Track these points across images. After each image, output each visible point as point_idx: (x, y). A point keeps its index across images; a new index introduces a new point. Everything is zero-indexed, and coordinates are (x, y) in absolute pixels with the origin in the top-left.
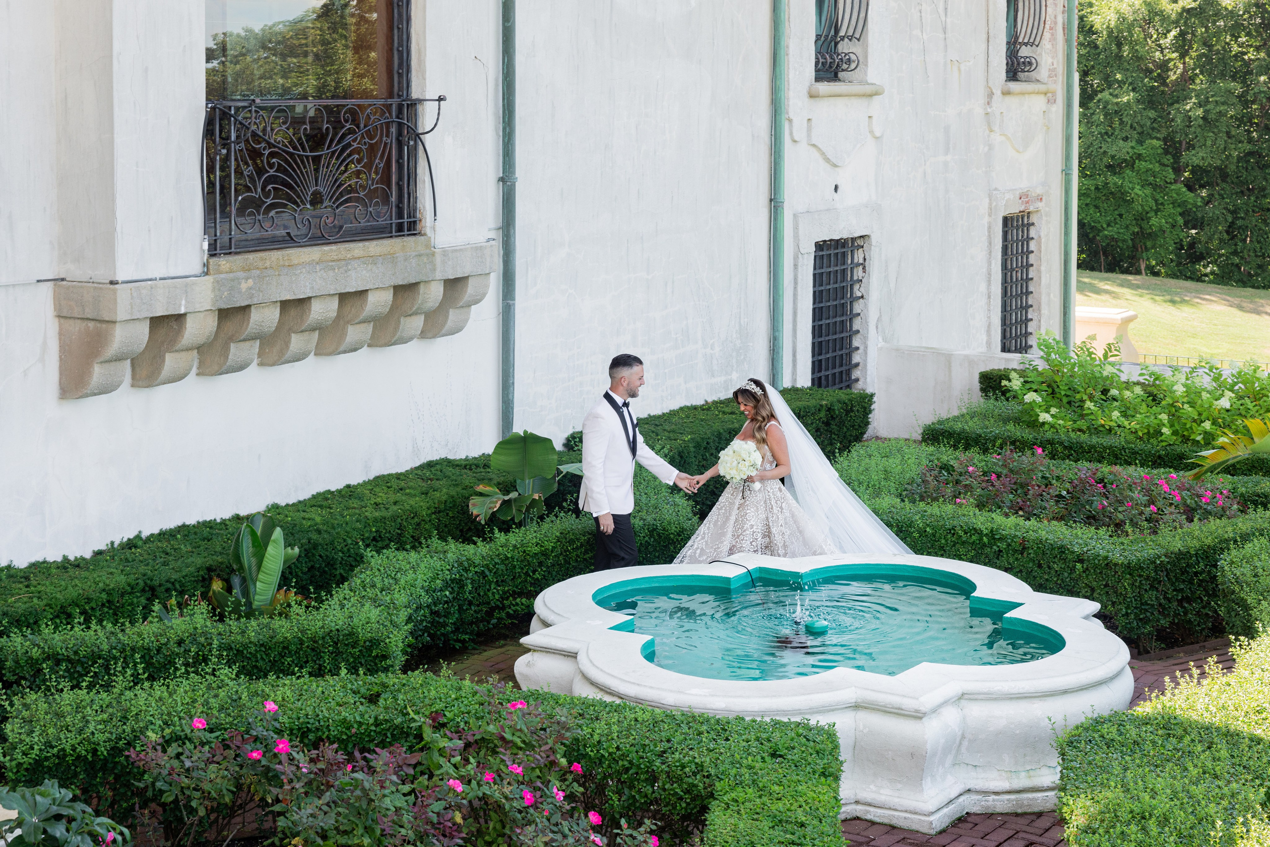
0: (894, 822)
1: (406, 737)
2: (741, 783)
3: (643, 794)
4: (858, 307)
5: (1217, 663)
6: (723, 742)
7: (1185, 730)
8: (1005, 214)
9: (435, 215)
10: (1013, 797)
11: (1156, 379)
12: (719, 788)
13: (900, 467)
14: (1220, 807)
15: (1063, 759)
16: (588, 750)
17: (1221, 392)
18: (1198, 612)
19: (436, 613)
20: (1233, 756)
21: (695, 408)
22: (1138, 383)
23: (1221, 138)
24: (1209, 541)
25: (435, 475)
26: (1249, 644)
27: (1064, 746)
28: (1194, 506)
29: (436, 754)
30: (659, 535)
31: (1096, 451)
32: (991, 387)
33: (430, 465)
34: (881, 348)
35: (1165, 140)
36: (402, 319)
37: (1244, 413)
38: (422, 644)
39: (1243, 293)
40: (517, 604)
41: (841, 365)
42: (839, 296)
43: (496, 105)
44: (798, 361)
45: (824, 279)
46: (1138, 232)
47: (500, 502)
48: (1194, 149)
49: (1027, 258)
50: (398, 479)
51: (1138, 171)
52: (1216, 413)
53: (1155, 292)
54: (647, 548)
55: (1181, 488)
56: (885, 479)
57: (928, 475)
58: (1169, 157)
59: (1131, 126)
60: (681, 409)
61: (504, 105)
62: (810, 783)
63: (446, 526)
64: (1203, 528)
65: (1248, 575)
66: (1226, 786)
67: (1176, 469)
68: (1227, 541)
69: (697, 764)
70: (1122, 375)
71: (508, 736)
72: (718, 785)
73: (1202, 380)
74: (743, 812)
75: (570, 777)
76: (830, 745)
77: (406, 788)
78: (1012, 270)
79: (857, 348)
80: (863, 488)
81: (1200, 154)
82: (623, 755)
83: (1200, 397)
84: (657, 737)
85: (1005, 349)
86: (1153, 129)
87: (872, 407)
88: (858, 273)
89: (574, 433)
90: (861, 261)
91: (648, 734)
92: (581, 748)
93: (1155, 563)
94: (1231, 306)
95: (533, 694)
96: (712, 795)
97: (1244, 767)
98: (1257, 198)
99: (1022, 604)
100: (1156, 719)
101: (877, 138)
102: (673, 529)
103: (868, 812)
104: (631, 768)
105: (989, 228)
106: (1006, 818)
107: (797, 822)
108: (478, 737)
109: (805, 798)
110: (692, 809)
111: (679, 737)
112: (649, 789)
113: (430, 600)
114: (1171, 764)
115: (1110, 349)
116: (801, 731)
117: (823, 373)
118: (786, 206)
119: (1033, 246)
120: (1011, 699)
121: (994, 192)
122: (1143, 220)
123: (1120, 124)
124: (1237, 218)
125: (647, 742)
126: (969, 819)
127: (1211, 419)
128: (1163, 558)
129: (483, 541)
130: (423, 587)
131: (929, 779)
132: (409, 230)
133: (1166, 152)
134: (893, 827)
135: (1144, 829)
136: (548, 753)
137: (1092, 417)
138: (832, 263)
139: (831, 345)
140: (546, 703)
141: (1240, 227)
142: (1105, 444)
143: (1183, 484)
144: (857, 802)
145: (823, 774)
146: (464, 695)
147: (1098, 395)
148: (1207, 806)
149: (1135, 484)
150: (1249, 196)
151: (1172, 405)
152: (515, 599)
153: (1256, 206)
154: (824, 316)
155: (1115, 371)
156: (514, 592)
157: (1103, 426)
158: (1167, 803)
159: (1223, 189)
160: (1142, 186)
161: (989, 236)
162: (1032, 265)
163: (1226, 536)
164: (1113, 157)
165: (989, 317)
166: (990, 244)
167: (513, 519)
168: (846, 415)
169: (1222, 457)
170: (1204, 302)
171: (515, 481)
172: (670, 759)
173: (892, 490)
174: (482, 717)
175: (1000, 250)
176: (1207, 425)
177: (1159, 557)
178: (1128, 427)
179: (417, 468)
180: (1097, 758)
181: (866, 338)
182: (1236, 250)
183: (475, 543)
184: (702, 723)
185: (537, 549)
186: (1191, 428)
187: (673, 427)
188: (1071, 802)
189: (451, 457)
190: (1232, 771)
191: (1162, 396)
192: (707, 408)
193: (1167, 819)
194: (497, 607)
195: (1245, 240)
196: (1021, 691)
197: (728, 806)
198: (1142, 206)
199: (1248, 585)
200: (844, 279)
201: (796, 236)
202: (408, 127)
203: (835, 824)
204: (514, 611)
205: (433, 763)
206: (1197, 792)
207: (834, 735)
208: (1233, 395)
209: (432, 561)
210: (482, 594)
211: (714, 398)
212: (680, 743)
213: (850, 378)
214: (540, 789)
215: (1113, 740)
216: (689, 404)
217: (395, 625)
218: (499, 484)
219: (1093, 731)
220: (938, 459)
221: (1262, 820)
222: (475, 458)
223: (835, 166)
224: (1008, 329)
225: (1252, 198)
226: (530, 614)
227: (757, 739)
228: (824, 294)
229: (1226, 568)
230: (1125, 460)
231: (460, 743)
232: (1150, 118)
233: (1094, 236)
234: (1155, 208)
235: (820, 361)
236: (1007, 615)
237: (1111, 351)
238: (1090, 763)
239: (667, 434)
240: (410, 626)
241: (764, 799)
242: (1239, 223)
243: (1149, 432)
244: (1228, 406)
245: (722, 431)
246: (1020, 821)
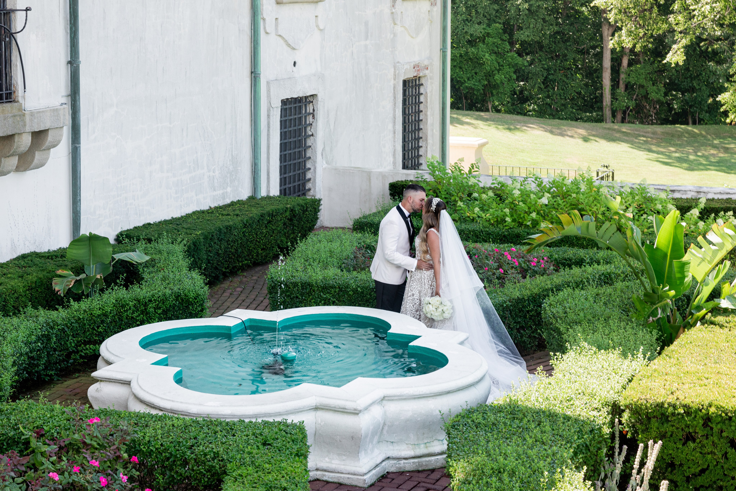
0: (341, 481)
1: (17, 445)
2: (244, 464)
3: (179, 474)
4: (309, 142)
5: (542, 370)
6: (231, 437)
7: (524, 415)
8: (405, 78)
9: (25, 88)
10: (416, 460)
11: (502, 186)
12: (230, 468)
13: (339, 248)
14: (546, 463)
15: (449, 437)
16: (142, 447)
17: (542, 194)
18: (529, 336)
19: (32, 358)
20: (553, 430)
21: (203, 212)
22: (491, 188)
23: (540, 22)
24: (536, 291)
25: (27, 263)
26: (562, 357)
27: (450, 428)
28: (526, 268)
29: (39, 456)
30: (182, 299)
31: (464, 233)
32: (396, 193)
33: (24, 257)
34: (325, 168)
35: (504, 24)
36: (3, 159)
37: (556, 207)
38: (23, 379)
39: (553, 123)
40: (87, 349)
41: (299, 180)
42: (297, 135)
43: (65, 12)
44: (271, 179)
45: (287, 123)
46: (487, 85)
47: (73, 281)
48: (522, 30)
49: (419, 107)
50: (2, 267)
51: (487, 44)
52: (539, 207)
53: (498, 123)
54: (174, 308)
55: (519, 256)
56: (330, 256)
57: (358, 253)
58: (506, 35)
59: (483, 15)
60: (194, 213)
61: (70, 12)
62: (289, 461)
63: (36, 298)
64: (532, 282)
65: (561, 313)
66: (549, 449)
67: (515, 244)
68: (547, 290)
69: (214, 452)
70: (480, 184)
71: (88, 441)
72: (229, 466)
73: (531, 186)
74: (246, 482)
75: (130, 466)
76: (301, 436)
77: (20, 480)
78: (409, 114)
79: (309, 169)
80: (316, 264)
81: (526, 33)
82: (165, 449)
83: (529, 197)
84: (187, 436)
85: (405, 167)
86: (496, 17)
87: (320, 208)
88: (310, 119)
89: (122, 232)
90: (311, 111)
91: (181, 435)
92: (137, 446)
93: (503, 306)
94: (546, 131)
95: (103, 411)
96: (225, 473)
97: (560, 436)
98: (562, 61)
99: (420, 337)
100: (506, 408)
101: (321, 30)
102: (192, 295)
103: (324, 475)
104: (171, 457)
105: (394, 88)
106: (412, 474)
107: (281, 487)
108: (67, 442)
109: (286, 471)
110: (212, 482)
111: (202, 436)
112: (183, 471)
113: (28, 350)
114: (516, 437)
115: (473, 167)
116: (282, 427)
117: (287, 186)
118: (262, 76)
119: (422, 99)
120: (415, 398)
121: (397, 64)
122: (490, 76)
123: (476, 14)
124: (549, 74)
125: (181, 440)
126: (389, 476)
127: (536, 211)
128: (508, 303)
129: (63, 308)
130: (23, 342)
131: (363, 452)
132: (6, 99)
133: (505, 31)
134: (340, 484)
135: (500, 479)
136: (115, 451)
137: (462, 212)
138: (293, 113)
139: (292, 167)
140: (112, 417)
141: (551, 80)
142: (470, 229)
143: (519, 254)
144: (317, 470)
145: (297, 455)
146: (56, 415)
147: (465, 197)
148: (538, 462)
149: (490, 255)
150: (556, 60)
151: (512, 203)
152: (85, 345)
153: (562, 67)
154: (287, 148)
155: (476, 181)
156: (85, 341)
157: (469, 217)
158: (514, 462)
159: (540, 56)
160: (490, 54)
161: (394, 93)
162: (422, 111)
163: (547, 287)
164: (471, 35)
165: (394, 146)
166: (395, 98)
167: (83, 292)
168: (303, 213)
169: (545, 238)
170: (529, 129)
171: (83, 266)
172: (197, 450)
173: (335, 264)
174: (69, 429)
175: (402, 102)
176: (534, 215)
177: (505, 302)
178: (485, 217)
179: (14, 259)
180: (471, 435)
181: (315, 162)
182: (548, 95)
183: (57, 310)
184: (217, 425)
185: (99, 312)
186: (524, 217)
187: (189, 225)
188: (455, 465)
189: (38, 251)
190: (553, 439)
191: (506, 197)
192: (211, 211)
193: (514, 472)
194: (73, 351)
195: (554, 89)
196: (421, 393)
197: (236, 479)
198: (490, 66)
199: (561, 319)
200: (300, 124)
201: (269, 96)
202: (5, 28)
203: (306, 487)
204: (85, 354)
205: (38, 462)
206: (532, 454)
207: (303, 428)
208: (550, 196)
209: (29, 323)
210: (63, 343)
211: (216, 205)
212: (203, 440)
213: (305, 188)
214: (110, 474)
215: (479, 423)
216: (198, 209)
217: (5, 369)
218: (72, 268)
219: (468, 418)
220: (364, 242)
221: (571, 469)
222: (55, 251)
223: (294, 49)
224: (407, 153)
225: (559, 62)
226: (96, 356)
227: (254, 434)
228: (287, 133)
229: (547, 308)
230: (483, 238)
231: (55, 447)
232: (494, 9)
233: (459, 88)
234: (498, 68)
235: (285, 178)
236: (410, 344)
237: (473, 169)
238: (466, 439)
239: (185, 230)
240: (16, 368)
241: (260, 473)
242: (551, 77)
243: (497, 220)
244: (547, 203)
245: (221, 227)
246: (420, 475)
